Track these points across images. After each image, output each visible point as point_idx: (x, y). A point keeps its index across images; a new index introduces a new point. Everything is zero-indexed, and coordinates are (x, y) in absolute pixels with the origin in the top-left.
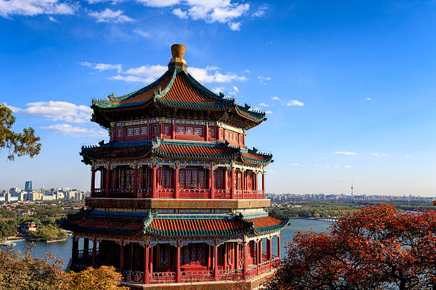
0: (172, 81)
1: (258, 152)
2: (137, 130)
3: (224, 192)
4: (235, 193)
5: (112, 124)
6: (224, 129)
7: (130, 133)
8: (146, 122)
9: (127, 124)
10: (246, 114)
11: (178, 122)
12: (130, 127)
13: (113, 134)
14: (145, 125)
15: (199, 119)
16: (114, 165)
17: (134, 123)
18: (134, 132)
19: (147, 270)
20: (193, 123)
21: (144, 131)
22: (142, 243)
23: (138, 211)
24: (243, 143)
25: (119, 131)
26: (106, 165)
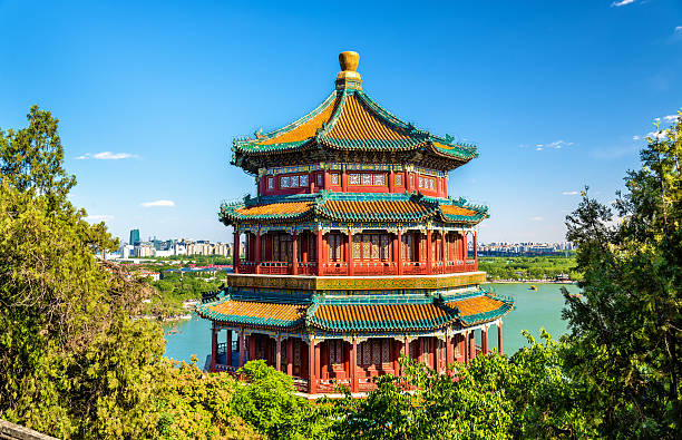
0: (342, 106)
1: (466, 204)
2: (294, 179)
3: (418, 265)
4: (433, 266)
5: (260, 171)
6: (416, 175)
7: (285, 184)
8: (306, 169)
9: (280, 172)
11: (350, 167)
12: (285, 175)
13: (262, 184)
14: (305, 173)
15: (379, 162)
16: (265, 230)
17: (291, 170)
18: (290, 182)
20: (371, 168)
21: (305, 182)
22: (303, 338)
24: (445, 192)
25: (271, 181)
26: (254, 230)
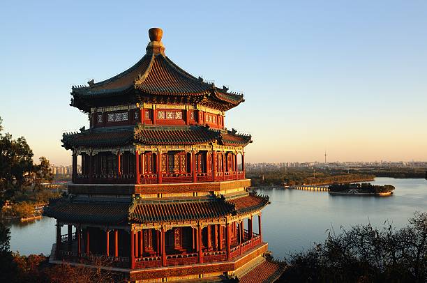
0: (151, 65)
1: (237, 133)
2: (118, 115)
3: (206, 175)
4: (217, 175)
5: (92, 110)
6: (204, 112)
7: (111, 118)
8: (126, 108)
9: (107, 110)
10: (224, 96)
11: (158, 107)
12: (110, 112)
13: (93, 120)
14: (125, 111)
15: (179, 103)
16: (96, 152)
17: (115, 109)
18: (114, 118)
19: (133, 256)
20: (173, 107)
21: (125, 117)
22: (126, 229)
23: (122, 197)
24: (223, 125)
25: (100, 116)
26: (88, 152)
